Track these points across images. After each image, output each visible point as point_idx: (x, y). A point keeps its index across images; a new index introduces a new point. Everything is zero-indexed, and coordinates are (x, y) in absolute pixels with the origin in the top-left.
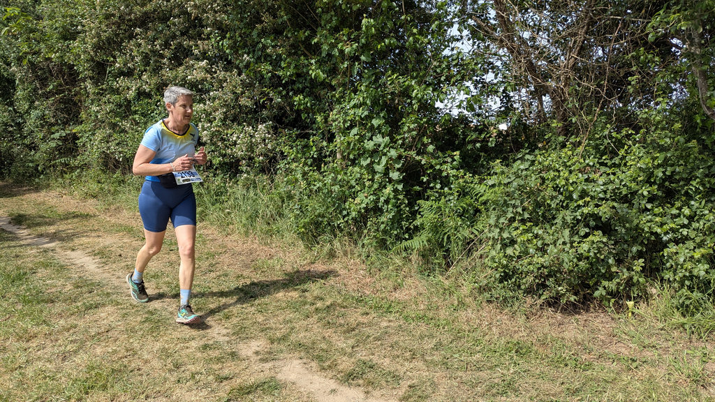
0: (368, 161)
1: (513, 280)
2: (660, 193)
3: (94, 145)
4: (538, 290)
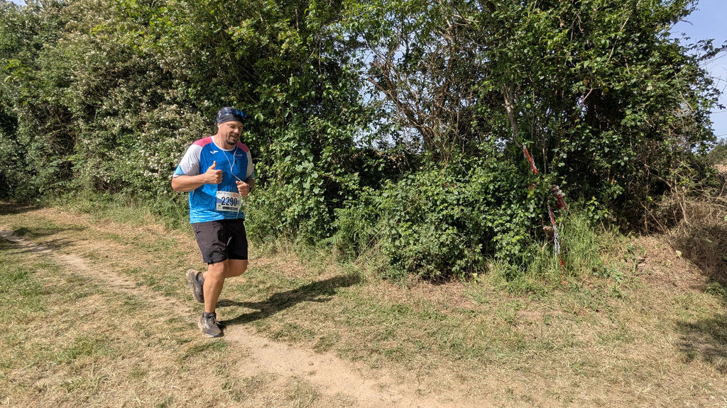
0: (299, 180)
1: (400, 263)
2: (493, 200)
3: (86, 170)
4: (416, 269)
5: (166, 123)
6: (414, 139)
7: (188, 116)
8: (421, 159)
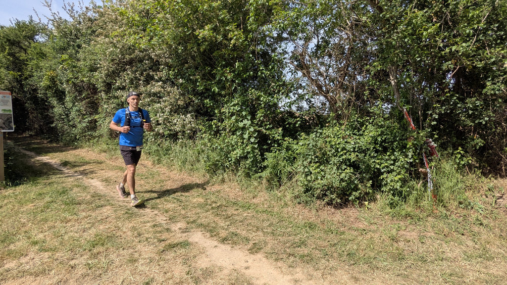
0: (241, 132)
1: (311, 192)
2: (380, 149)
3: (105, 125)
4: (322, 197)
5: (155, 94)
6: (322, 104)
7: (169, 89)
8: (327, 119)
